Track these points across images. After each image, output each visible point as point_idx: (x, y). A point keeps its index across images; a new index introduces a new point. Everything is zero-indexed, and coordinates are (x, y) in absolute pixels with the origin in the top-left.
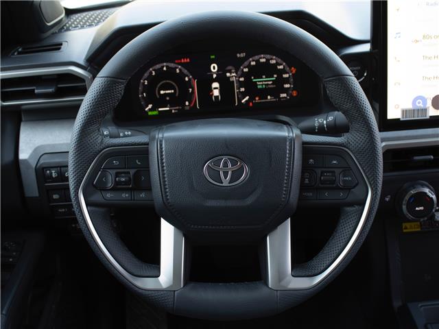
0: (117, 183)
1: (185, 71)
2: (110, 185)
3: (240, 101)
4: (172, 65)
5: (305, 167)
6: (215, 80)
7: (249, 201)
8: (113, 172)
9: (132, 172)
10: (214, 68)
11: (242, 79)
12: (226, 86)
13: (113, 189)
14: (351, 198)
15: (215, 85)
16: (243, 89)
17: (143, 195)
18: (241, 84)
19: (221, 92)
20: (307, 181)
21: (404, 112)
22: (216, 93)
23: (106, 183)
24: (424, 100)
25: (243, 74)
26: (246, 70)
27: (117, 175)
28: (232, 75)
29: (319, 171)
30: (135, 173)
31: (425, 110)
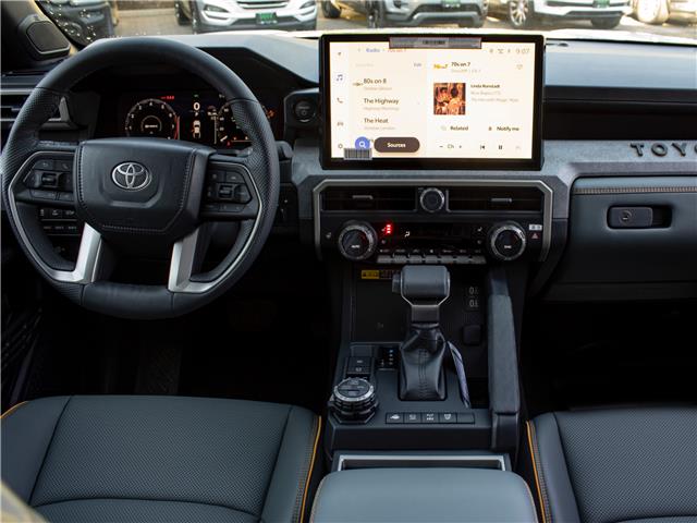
0: (44, 183)
1: (170, 108)
2: (37, 184)
3: (218, 139)
4: (158, 101)
5: (208, 181)
6: (197, 118)
7: (149, 204)
8: (41, 173)
9: (58, 174)
10: (197, 106)
11: (222, 119)
12: (207, 124)
13: (40, 188)
14: (245, 212)
15: (197, 123)
16: (222, 129)
17: (67, 196)
18: (221, 124)
19: (201, 130)
20: (209, 194)
21: (347, 151)
22: (197, 130)
23: (34, 182)
24: (367, 141)
25: (224, 114)
26: (226, 110)
27: (44, 175)
28: (213, 115)
29: (219, 185)
30: (60, 176)
31: (367, 152)
